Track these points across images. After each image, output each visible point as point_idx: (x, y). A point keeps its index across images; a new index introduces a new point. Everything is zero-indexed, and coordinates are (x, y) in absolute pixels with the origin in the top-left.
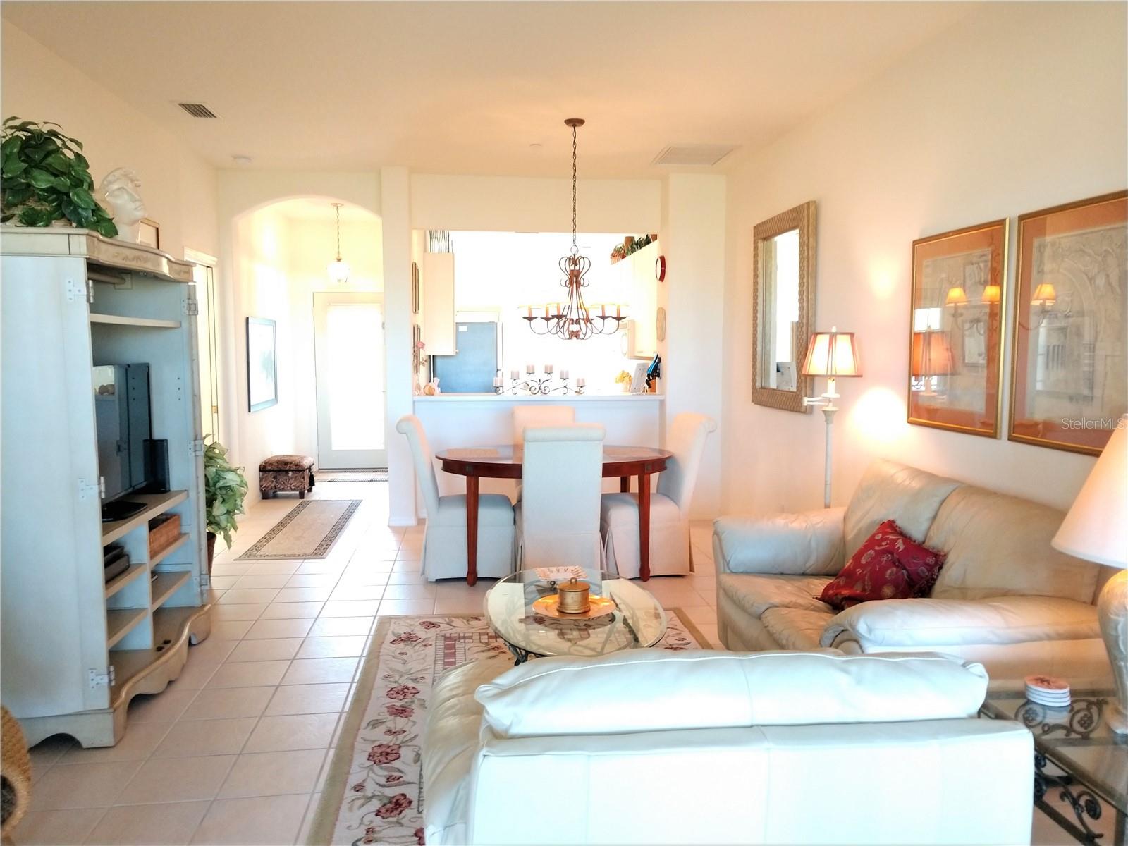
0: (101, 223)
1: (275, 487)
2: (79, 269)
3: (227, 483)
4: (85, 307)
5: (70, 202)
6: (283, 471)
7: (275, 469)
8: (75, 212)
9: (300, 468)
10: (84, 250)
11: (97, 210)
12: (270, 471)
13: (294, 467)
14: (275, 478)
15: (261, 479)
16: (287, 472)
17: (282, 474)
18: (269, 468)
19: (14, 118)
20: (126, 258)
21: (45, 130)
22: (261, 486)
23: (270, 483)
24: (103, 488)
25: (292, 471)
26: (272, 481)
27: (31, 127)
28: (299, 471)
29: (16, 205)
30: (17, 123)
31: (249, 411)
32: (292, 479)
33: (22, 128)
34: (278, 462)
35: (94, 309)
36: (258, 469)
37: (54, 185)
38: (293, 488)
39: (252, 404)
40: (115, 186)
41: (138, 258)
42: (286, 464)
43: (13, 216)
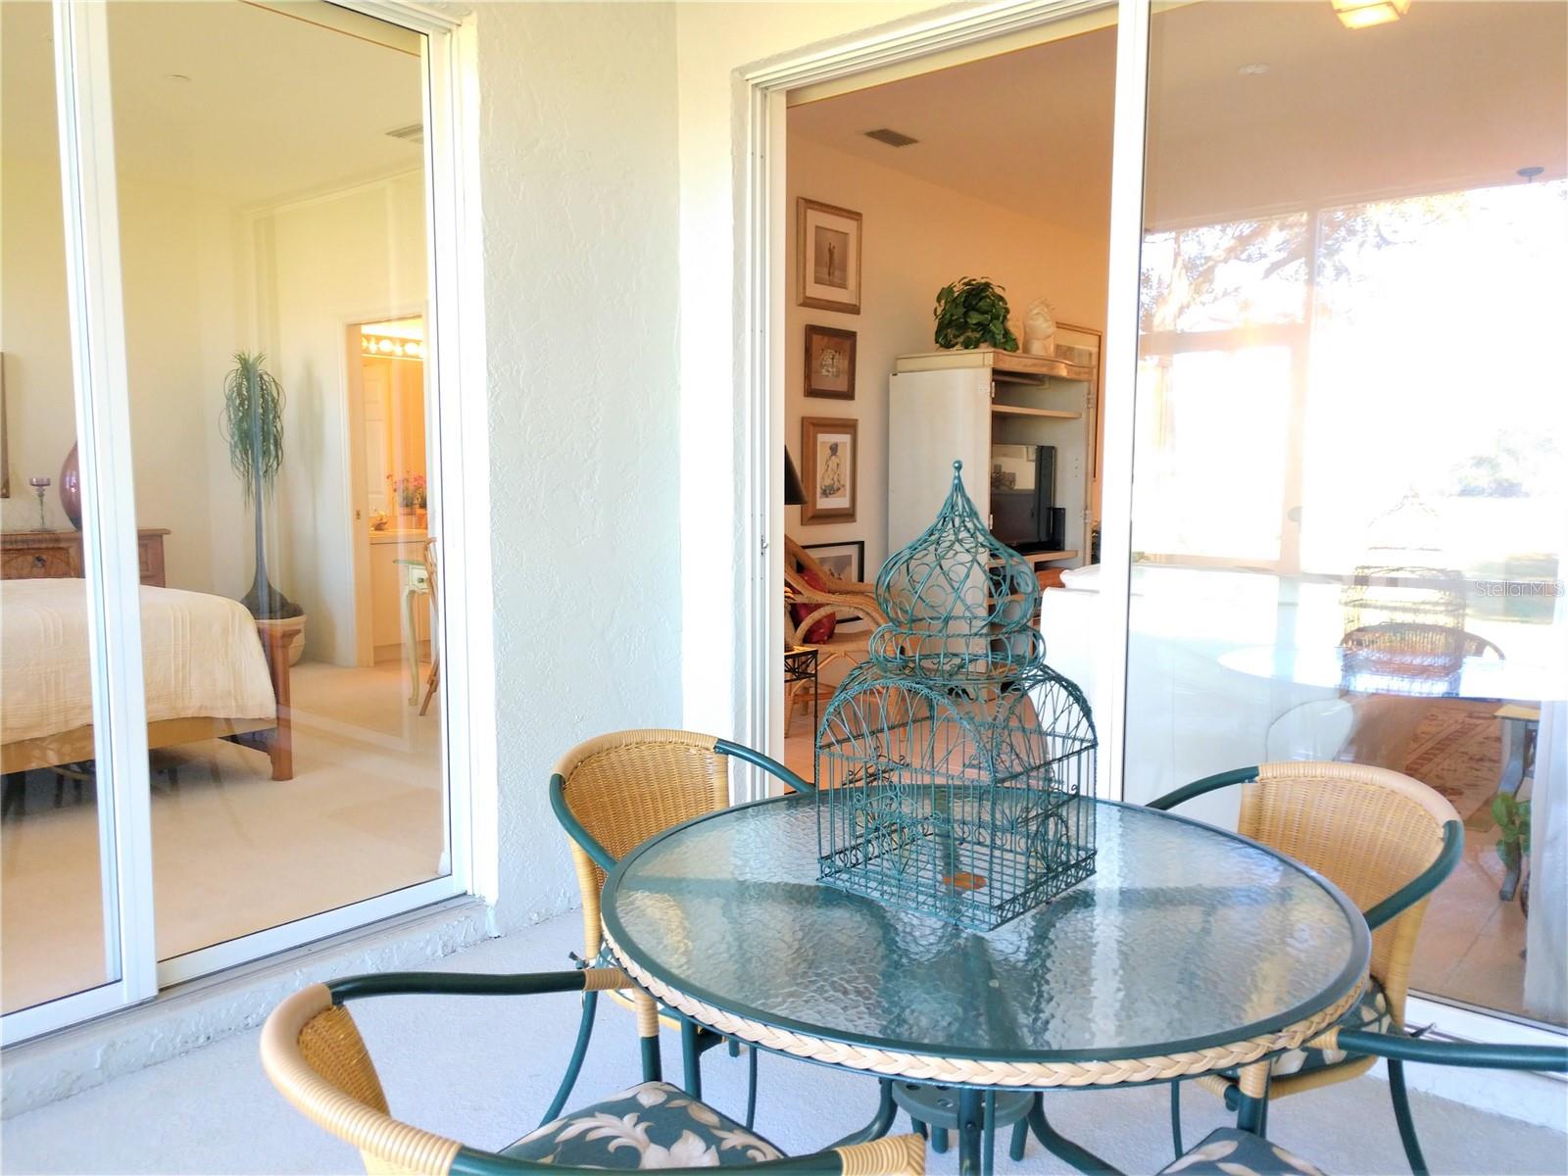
0: (1007, 342)
2: (986, 375)
4: (988, 401)
5: (990, 331)
8: (993, 337)
10: (991, 362)
11: (1006, 333)
19: (964, 278)
20: (1026, 366)
21: (983, 281)
24: (991, 523)
27: (974, 282)
29: (959, 336)
30: (966, 280)
33: (966, 284)
35: (994, 401)
37: (981, 320)
40: (1035, 312)
43: (957, 343)
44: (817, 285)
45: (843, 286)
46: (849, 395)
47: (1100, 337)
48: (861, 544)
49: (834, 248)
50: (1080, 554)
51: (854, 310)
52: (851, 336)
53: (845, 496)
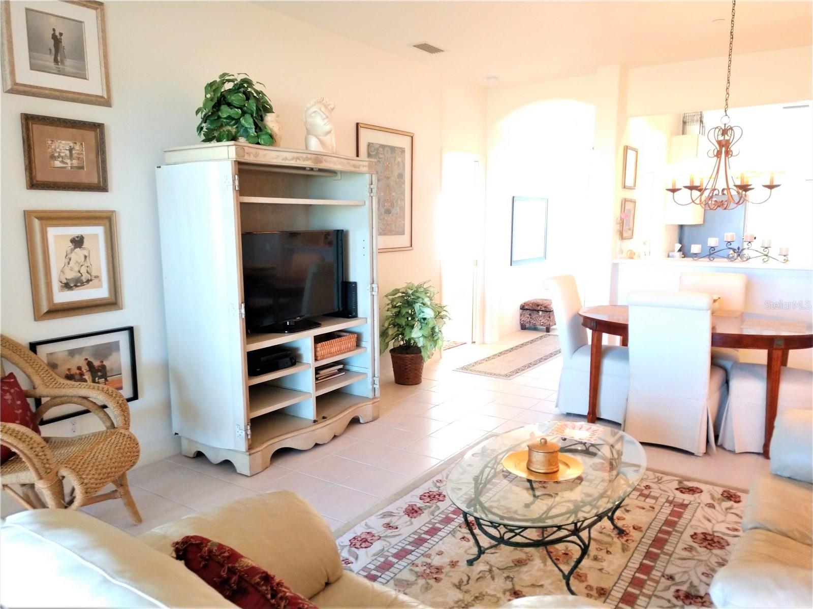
1: (530, 321)
3: (424, 315)
6: (536, 310)
7: (531, 308)
8: (246, 131)
9: (547, 310)
12: (527, 309)
13: (543, 309)
14: (530, 315)
15: (521, 315)
16: (538, 311)
17: (535, 312)
18: (527, 307)
20: (285, 159)
22: (521, 320)
23: (526, 318)
25: (542, 311)
26: (528, 317)
28: (547, 312)
31: (511, 265)
32: (541, 316)
34: (533, 304)
36: (519, 308)
37: (231, 115)
38: (542, 324)
39: (514, 259)
41: (297, 158)
42: (538, 306)
44: (32, 71)
45: (81, 75)
46: (101, 187)
47: (412, 137)
48: (131, 330)
49: (61, 34)
50: (369, 321)
51: (105, 102)
52: (97, 128)
53: (101, 286)
